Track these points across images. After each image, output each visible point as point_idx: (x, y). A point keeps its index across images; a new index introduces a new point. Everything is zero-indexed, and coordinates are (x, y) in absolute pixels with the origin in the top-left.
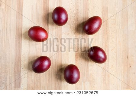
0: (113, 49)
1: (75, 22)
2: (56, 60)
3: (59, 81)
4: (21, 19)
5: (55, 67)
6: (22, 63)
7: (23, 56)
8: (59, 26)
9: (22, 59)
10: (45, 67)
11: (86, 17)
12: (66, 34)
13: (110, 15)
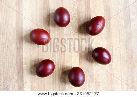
0: (117, 49)
1: (77, 22)
2: (59, 63)
3: (63, 84)
4: (21, 21)
5: (59, 69)
6: (24, 67)
7: (25, 60)
8: (60, 28)
9: (24, 63)
10: (49, 71)
11: (88, 16)
12: (68, 35)
13: (112, 14)
